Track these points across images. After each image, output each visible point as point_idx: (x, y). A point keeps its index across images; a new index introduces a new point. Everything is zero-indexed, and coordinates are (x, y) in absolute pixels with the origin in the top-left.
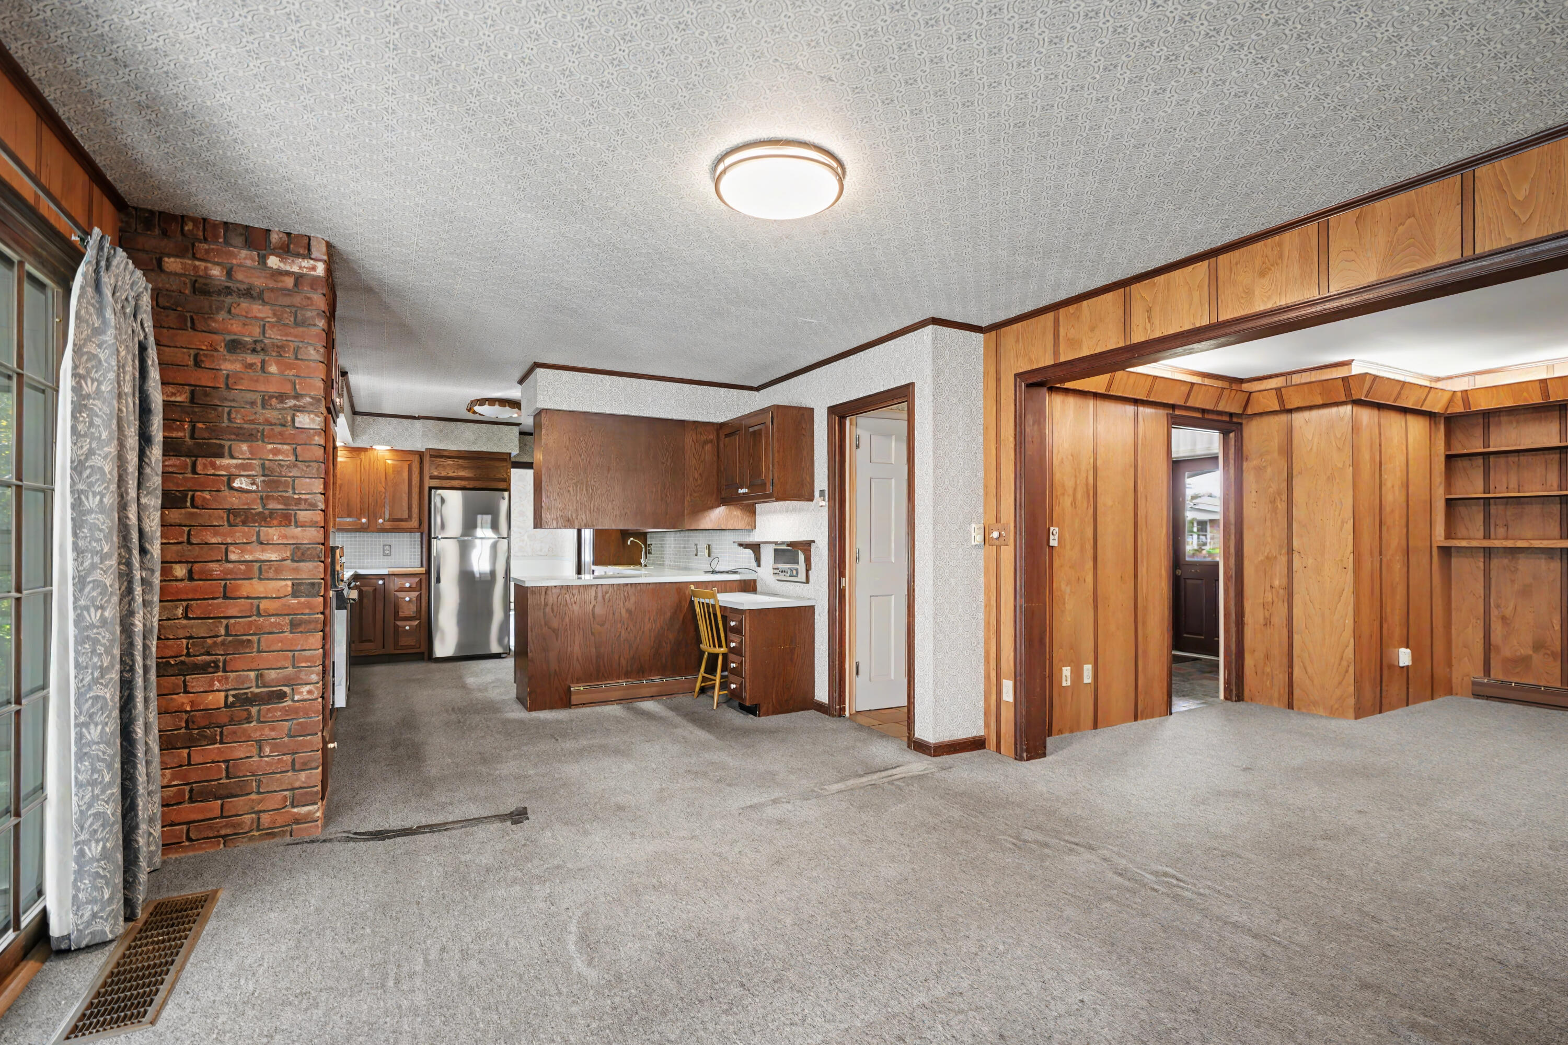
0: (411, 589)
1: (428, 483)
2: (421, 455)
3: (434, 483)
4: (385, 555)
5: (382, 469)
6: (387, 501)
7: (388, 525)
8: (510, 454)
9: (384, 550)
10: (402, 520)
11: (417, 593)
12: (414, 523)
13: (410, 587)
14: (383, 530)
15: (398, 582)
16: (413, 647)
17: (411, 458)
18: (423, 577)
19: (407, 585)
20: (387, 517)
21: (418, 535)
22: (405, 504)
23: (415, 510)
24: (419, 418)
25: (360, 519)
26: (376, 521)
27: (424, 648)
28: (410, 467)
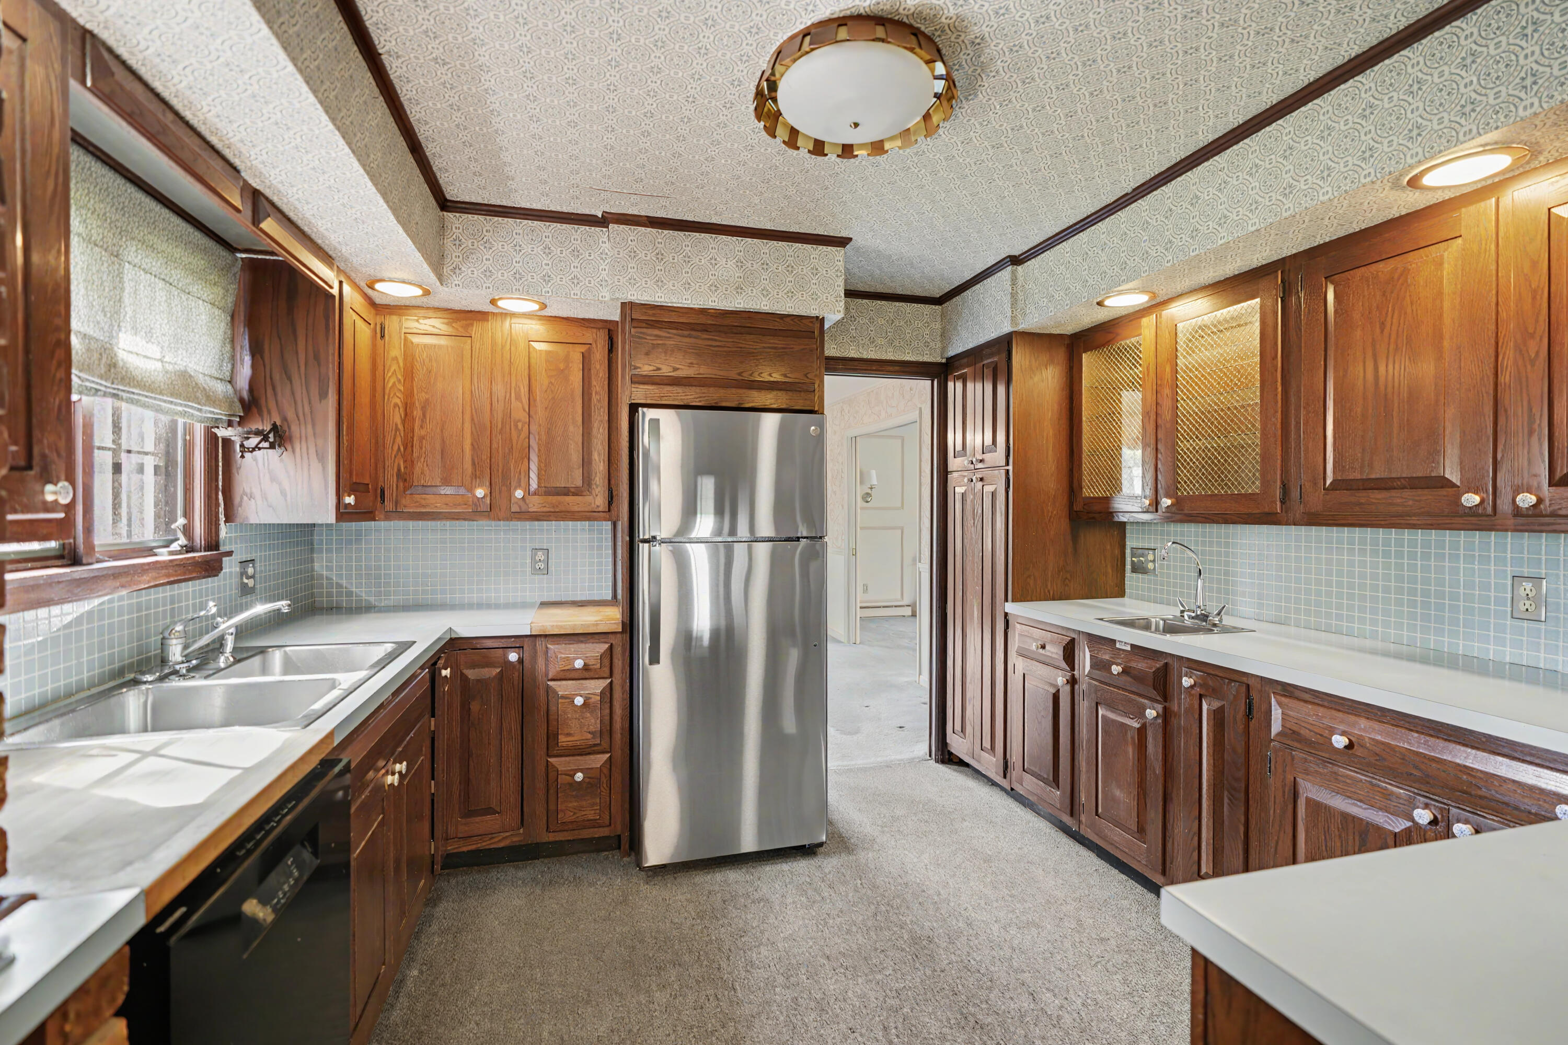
0: (587, 673)
1: (629, 393)
2: (610, 330)
3: (640, 394)
4: (536, 571)
5: (521, 364)
6: (534, 444)
7: (535, 504)
8: (822, 321)
9: (534, 561)
10: (566, 492)
11: (602, 684)
12: (599, 499)
13: (586, 667)
14: (524, 515)
15: (560, 651)
16: (594, 824)
17: (589, 336)
18: (617, 641)
19: (579, 664)
20: (534, 485)
21: (608, 525)
22: (575, 456)
23: (600, 466)
24: (603, 221)
25: (471, 490)
26: (510, 495)
27: (619, 827)
28: (586, 360)
